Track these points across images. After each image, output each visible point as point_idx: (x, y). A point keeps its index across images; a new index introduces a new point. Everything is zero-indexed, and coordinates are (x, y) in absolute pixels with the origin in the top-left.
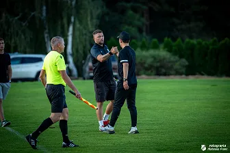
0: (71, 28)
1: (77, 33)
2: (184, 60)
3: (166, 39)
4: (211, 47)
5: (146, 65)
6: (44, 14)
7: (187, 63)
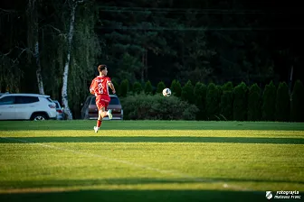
0: (67, 68)
1: (74, 73)
2: (194, 106)
3: (174, 82)
4: (224, 92)
5: (151, 111)
6: (37, 51)
7: (197, 110)
